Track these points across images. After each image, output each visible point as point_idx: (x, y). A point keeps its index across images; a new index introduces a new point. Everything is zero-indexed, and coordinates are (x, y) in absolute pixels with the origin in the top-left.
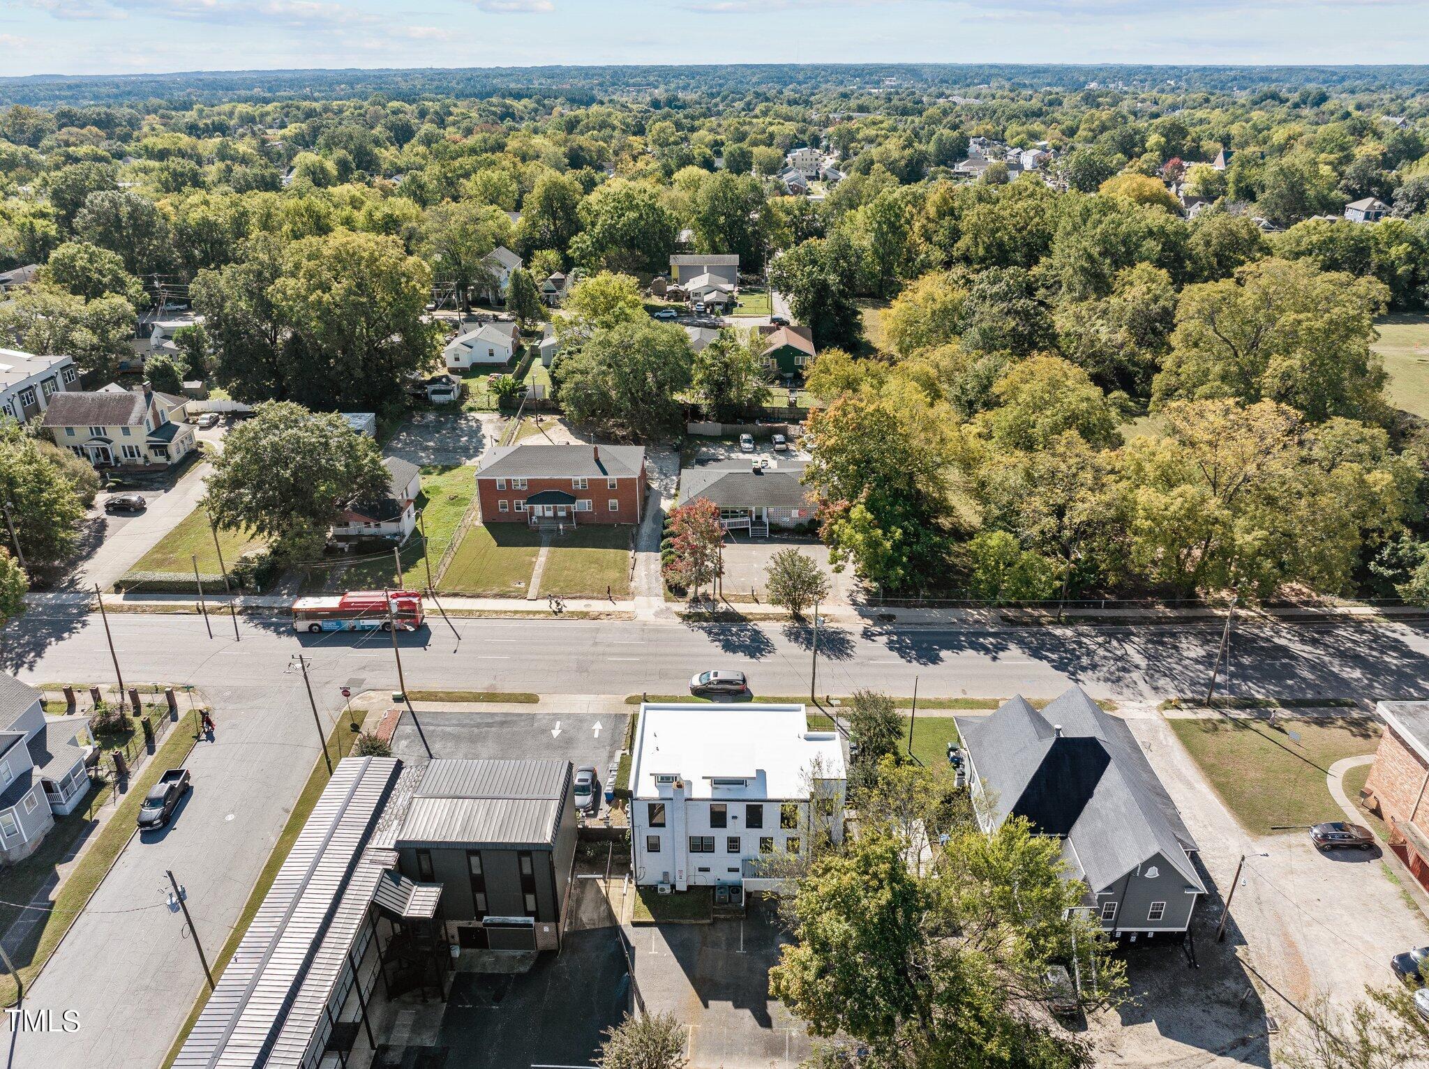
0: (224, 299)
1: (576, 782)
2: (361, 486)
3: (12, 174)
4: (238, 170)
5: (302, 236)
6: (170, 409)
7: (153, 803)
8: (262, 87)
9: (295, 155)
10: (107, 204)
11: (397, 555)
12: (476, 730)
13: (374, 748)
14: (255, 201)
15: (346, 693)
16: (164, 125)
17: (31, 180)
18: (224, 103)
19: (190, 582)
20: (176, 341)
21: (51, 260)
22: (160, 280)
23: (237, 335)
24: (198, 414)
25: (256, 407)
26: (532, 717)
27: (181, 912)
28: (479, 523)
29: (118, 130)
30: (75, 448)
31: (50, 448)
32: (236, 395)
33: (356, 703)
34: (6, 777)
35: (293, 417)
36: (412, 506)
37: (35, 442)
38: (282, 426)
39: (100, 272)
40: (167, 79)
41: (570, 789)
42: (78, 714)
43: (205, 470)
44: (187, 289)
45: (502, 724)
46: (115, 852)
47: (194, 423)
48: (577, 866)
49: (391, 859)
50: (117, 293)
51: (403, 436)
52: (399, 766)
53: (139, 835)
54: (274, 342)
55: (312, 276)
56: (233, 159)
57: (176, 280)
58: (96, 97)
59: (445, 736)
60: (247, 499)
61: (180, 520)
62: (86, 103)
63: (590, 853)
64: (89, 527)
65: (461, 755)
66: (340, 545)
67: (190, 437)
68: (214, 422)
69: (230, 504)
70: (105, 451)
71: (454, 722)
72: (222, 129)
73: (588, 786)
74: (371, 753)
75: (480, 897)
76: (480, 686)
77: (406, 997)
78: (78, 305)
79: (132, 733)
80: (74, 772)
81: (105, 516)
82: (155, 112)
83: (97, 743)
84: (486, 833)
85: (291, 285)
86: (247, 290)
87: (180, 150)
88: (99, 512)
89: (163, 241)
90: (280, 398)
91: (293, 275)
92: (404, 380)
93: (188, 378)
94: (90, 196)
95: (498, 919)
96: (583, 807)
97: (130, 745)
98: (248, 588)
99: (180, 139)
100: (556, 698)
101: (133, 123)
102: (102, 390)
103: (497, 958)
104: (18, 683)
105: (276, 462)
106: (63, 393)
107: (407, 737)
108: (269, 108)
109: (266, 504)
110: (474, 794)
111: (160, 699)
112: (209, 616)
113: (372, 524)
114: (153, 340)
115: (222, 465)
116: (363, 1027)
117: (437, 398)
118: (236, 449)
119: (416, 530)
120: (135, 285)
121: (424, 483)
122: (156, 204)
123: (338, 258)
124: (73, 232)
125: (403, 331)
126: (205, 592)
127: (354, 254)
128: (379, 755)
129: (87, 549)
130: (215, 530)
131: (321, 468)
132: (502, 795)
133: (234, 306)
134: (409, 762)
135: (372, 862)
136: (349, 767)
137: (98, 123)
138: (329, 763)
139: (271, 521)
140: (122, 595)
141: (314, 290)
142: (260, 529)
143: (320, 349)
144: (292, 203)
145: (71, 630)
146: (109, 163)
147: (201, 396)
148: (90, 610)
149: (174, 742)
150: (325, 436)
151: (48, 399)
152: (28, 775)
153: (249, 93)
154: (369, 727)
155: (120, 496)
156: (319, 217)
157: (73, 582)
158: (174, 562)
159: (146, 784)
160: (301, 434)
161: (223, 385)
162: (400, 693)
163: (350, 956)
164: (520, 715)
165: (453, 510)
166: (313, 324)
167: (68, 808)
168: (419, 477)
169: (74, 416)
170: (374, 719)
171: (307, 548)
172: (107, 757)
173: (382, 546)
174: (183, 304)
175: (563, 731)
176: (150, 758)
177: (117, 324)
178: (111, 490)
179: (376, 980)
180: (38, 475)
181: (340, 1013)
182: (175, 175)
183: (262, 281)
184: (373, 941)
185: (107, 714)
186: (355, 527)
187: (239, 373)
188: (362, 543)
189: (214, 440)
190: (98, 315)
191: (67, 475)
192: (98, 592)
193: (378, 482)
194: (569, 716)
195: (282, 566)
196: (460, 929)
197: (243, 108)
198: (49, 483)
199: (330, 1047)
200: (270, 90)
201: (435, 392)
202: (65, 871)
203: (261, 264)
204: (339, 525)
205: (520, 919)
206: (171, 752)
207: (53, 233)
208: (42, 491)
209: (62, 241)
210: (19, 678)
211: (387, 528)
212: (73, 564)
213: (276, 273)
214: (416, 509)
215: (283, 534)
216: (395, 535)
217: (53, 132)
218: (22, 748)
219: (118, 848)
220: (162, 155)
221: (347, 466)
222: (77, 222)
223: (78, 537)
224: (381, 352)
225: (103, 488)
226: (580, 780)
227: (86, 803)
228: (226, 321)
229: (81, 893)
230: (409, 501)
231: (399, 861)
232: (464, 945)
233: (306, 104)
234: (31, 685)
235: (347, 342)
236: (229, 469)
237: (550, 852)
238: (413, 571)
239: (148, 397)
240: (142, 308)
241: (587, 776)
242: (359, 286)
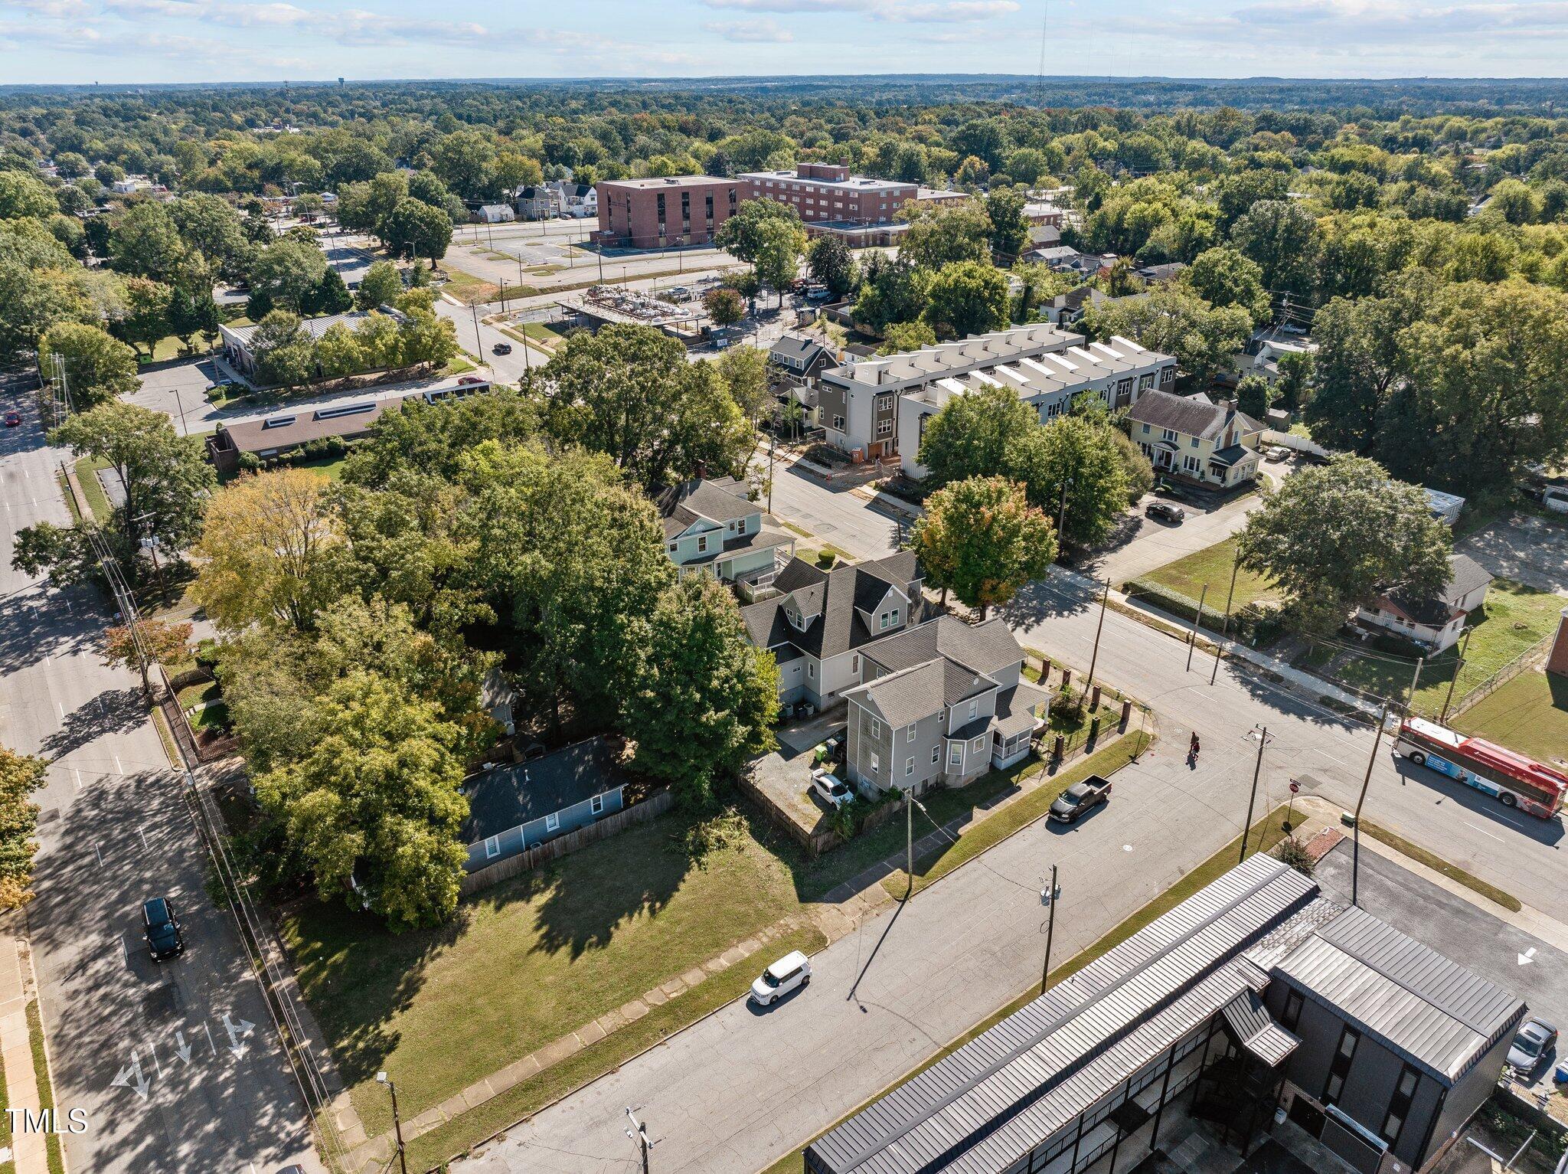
0: (1347, 332)
1: (1523, 1031)
2: (1411, 575)
3: (1195, 174)
4: (1422, 191)
5: (1466, 278)
6: (1246, 432)
7: (1070, 797)
8: (1490, 99)
9: (1497, 182)
10: (1269, 214)
11: (1419, 667)
12: (1421, 901)
13: (1297, 859)
14: (1425, 231)
15: (1294, 787)
16: (1359, 135)
17: (1209, 181)
18: (1436, 115)
19: (1191, 609)
20: (1281, 366)
21: (1195, 262)
22: (1290, 298)
23: (1345, 374)
24: (1270, 445)
25: (1335, 455)
26: (1501, 925)
27: (1048, 909)
28: (1540, 669)
29: (1310, 138)
30: (1144, 446)
31: (1123, 440)
32: (1316, 437)
33: (1300, 803)
34: (971, 713)
35: (1368, 478)
36: (1462, 619)
37: (1114, 430)
38: (1352, 484)
39: (1235, 282)
40: (1384, 85)
41: (1511, 1033)
42: (1045, 688)
43: (1254, 504)
44: (1312, 314)
45: (1458, 912)
46: (1022, 823)
47: (1263, 453)
48: (1474, 1126)
49: (1261, 981)
50: (1243, 305)
51: (1489, 535)
52: (1314, 893)
53: (1046, 819)
54: (1382, 389)
55: (1458, 326)
56: (1421, 179)
57: (1306, 302)
58: (1303, 102)
59: (1381, 889)
60: (1281, 547)
61: (1209, 544)
62: (1290, 107)
63: (1499, 1124)
64: (1125, 523)
65: (1390, 919)
66: (1360, 630)
67: (1253, 466)
68: (1283, 458)
69: (1263, 546)
70: (1169, 455)
71: (1400, 879)
72: (1422, 144)
73: (1537, 1046)
74: (1290, 863)
75: (1336, 1081)
76: (1451, 855)
77: (1207, 1125)
78: (1203, 311)
79: (1080, 726)
80: (1022, 736)
81: (1143, 517)
82: (1356, 120)
83: (1049, 721)
84: (1378, 1019)
85: (1427, 331)
86: (1376, 328)
87: (1366, 164)
88: (1139, 512)
89: (1310, 259)
90: (1363, 453)
91: (1436, 320)
92: (1521, 471)
93: (1277, 405)
94: (1256, 204)
95: (1345, 1117)
96: (1516, 1065)
97: (1074, 736)
98: (1244, 637)
99: (1371, 152)
100: (1545, 919)
101: (1329, 131)
102: (1190, 398)
103: (1323, 1156)
104: (1013, 639)
105: (1329, 518)
106: (1156, 391)
107: (1338, 866)
108: (1489, 123)
109: (1299, 560)
110: (1384, 970)
111: (1117, 707)
112: (1195, 649)
113: (1406, 622)
114: (1258, 359)
115: (1273, 504)
116: (1152, 1122)
117: (1554, 503)
118: (1295, 493)
119: (1455, 646)
120: (1263, 299)
121: (1490, 597)
122: (1318, 220)
123: (1498, 311)
124: (1228, 236)
125: (1545, 413)
126: (1201, 624)
127: (1523, 310)
128: (1299, 869)
129: (1115, 542)
130: (1237, 567)
131: (1376, 542)
132: (1418, 990)
133: (1356, 342)
134: (1328, 893)
135: (1239, 972)
136: (1262, 864)
137: (1294, 130)
138: (1244, 848)
139: (1296, 578)
140: (1126, 597)
141: (1455, 342)
142: (1282, 583)
143: (1432, 408)
144: (1468, 238)
145: (1071, 611)
146: (1288, 170)
147: (1281, 426)
148: (1093, 598)
149: (1111, 753)
150: (1395, 509)
151: (1140, 393)
152: (986, 721)
153: (1471, 104)
154: (1302, 834)
155: (1165, 502)
156: (1495, 259)
157: (1091, 568)
158: (1186, 584)
159: (1071, 777)
160: (1369, 497)
161: (1308, 422)
162: (1352, 816)
163: (1173, 1048)
164: (1487, 915)
165: (1513, 641)
166: (1436, 380)
167: (1004, 764)
168: (1488, 588)
169: (1156, 414)
170: (1312, 829)
171: (1323, 620)
172: (1051, 736)
173: (1405, 650)
174: (1303, 327)
175: (1535, 964)
176: (1085, 756)
177: (1231, 336)
178: (1159, 494)
179: (1187, 1087)
180: (1104, 462)
181: (1138, 1093)
182: (1350, 190)
183: (1397, 322)
184: (1203, 1048)
185: (1068, 699)
186: (1382, 618)
187: (1331, 414)
188: (1384, 637)
189: (1276, 476)
190: (1217, 324)
191: (1127, 468)
192: (1108, 585)
193: (1435, 577)
194: (1552, 950)
195: (1287, 628)
196: (1297, 1097)
197: (1457, 122)
198: (1109, 472)
199: (1114, 1117)
200: (1499, 102)
201: (1555, 495)
202: (979, 815)
203: (1404, 302)
204: (1368, 609)
205: (1371, 1135)
206: (1105, 760)
207: (1209, 235)
208: (1101, 477)
209: (1213, 244)
210: (1015, 634)
211: (1422, 632)
212: (1098, 552)
213: (1417, 314)
214: (1466, 624)
215: (1304, 596)
216: (1428, 643)
217: (1248, 135)
218: (991, 697)
219: (1025, 821)
220: (1344, 168)
221: (1406, 548)
222: (1235, 228)
223: (1112, 528)
224: (1505, 431)
225: (1152, 490)
226: (1529, 1033)
227: (1018, 768)
228: (1340, 356)
229: (982, 841)
230: (1462, 612)
231: (1267, 989)
232: (1292, 1116)
233: (1538, 121)
234: (1021, 645)
235: (1467, 408)
236: (1278, 510)
237: (1446, 1090)
238: (1431, 691)
239: (1230, 414)
240: (1261, 325)
241: (1543, 1034)
242: (1512, 348)
